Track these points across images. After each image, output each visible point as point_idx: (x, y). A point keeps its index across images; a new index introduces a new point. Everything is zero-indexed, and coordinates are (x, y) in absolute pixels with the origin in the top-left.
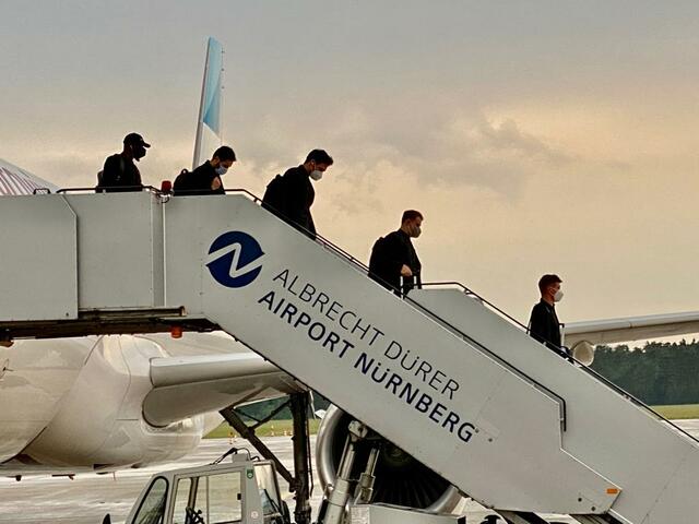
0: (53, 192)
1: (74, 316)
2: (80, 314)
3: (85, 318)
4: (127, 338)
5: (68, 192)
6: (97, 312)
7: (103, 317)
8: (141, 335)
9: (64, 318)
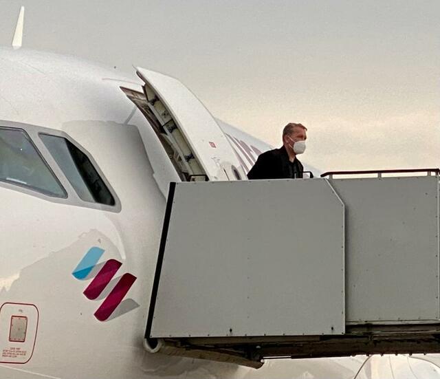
0: (317, 175)
1: (341, 330)
2: (348, 328)
3: (355, 333)
4: (403, 358)
5: (335, 177)
6: (369, 326)
7: (377, 332)
8: (422, 355)
9: (328, 332)
